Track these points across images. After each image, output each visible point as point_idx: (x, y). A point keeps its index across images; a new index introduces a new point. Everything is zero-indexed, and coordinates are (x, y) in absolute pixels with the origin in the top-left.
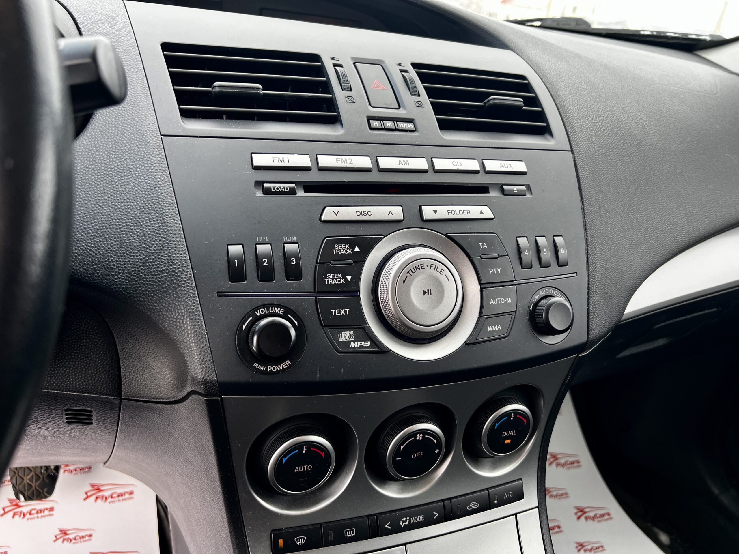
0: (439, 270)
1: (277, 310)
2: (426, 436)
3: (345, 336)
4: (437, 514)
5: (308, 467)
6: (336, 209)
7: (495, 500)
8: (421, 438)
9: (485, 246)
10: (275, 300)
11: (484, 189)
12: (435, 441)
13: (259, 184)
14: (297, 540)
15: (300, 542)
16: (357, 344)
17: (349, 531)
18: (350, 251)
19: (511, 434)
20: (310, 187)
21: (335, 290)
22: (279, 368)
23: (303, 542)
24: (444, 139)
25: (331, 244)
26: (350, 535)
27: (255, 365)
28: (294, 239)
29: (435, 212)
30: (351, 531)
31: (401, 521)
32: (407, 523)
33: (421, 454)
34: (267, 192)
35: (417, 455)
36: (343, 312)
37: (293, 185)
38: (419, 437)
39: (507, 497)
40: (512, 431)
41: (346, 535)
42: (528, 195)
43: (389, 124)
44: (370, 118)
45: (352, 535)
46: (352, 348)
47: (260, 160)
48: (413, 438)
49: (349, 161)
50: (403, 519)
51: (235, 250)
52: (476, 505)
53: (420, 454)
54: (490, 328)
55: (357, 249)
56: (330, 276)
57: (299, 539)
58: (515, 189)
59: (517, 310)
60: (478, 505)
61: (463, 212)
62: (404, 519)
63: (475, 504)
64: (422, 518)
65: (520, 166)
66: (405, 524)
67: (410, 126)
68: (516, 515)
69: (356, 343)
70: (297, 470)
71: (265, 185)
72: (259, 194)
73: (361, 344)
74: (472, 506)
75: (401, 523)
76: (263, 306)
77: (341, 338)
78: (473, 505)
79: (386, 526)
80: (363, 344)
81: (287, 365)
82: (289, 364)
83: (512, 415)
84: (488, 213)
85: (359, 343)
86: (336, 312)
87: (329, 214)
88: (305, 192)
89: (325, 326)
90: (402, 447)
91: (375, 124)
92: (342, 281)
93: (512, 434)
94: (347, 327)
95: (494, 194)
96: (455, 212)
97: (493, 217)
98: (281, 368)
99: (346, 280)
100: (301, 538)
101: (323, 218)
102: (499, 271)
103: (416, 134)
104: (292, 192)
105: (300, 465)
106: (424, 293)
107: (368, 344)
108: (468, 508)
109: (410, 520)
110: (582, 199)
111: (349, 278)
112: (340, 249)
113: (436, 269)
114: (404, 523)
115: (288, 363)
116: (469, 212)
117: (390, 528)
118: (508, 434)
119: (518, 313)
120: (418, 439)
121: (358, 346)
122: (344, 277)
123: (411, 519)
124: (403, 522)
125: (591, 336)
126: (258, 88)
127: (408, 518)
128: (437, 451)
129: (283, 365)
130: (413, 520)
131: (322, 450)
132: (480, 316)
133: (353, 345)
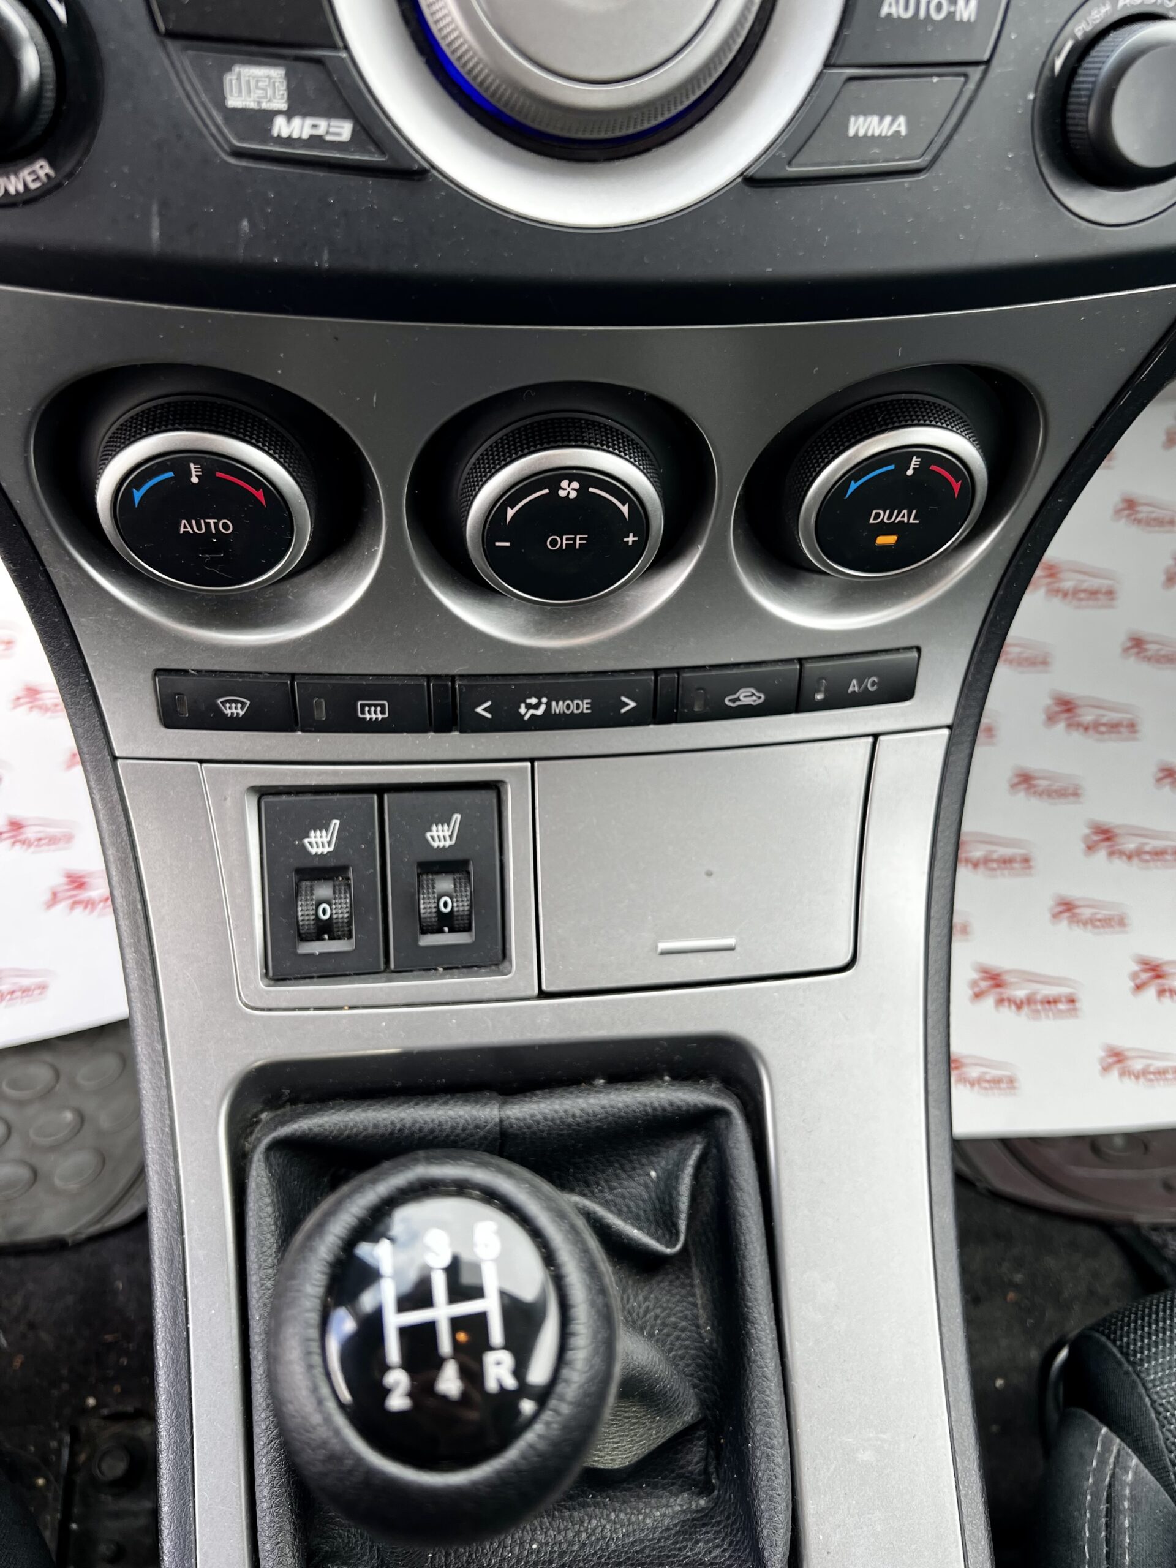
2: (591, 490)
3: (252, 84)
4: (632, 704)
5: (224, 526)
7: (818, 691)
8: (573, 495)
12: (625, 509)
14: (223, 703)
15: (234, 711)
16: (299, 128)
17: (370, 706)
19: (899, 519)
22: (13, 185)
23: (241, 713)
26: (373, 715)
30: (376, 706)
31: (523, 706)
32: (540, 711)
33: (578, 542)
35: (565, 542)
38: (569, 489)
39: (856, 689)
40: (905, 511)
41: (363, 712)
45: (380, 716)
46: (279, 140)
48: (546, 491)
50: (528, 701)
52: (754, 698)
53: (574, 539)
54: (859, 125)
57: (230, 702)
59: (995, 62)
60: (760, 698)
62: (534, 701)
63: (753, 694)
64: (585, 705)
66: (533, 715)
68: (876, 736)
69: (297, 121)
70: (184, 527)
73: (314, 126)
74: (741, 698)
75: (523, 710)
77: (235, 93)
78: (746, 696)
79: (479, 710)
80: (321, 131)
81: (38, 179)
82: (47, 175)
83: (913, 462)
85: (309, 121)
89: (171, 35)
90: (510, 513)
93: (906, 520)
94: (259, 50)
98: (21, 188)
100: (236, 702)
107: (343, 130)
108: (730, 701)
109: (549, 705)
114: (532, 712)
115: (42, 169)
117: (489, 716)
118: (890, 517)
119: (996, 69)
120: (562, 493)
121: (305, 136)
123: (554, 703)
124: (529, 707)
127: (544, 700)
128: (631, 539)
129: (26, 174)
130: (558, 707)
131: (257, 484)
132: (828, 64)
133: (281, 127)
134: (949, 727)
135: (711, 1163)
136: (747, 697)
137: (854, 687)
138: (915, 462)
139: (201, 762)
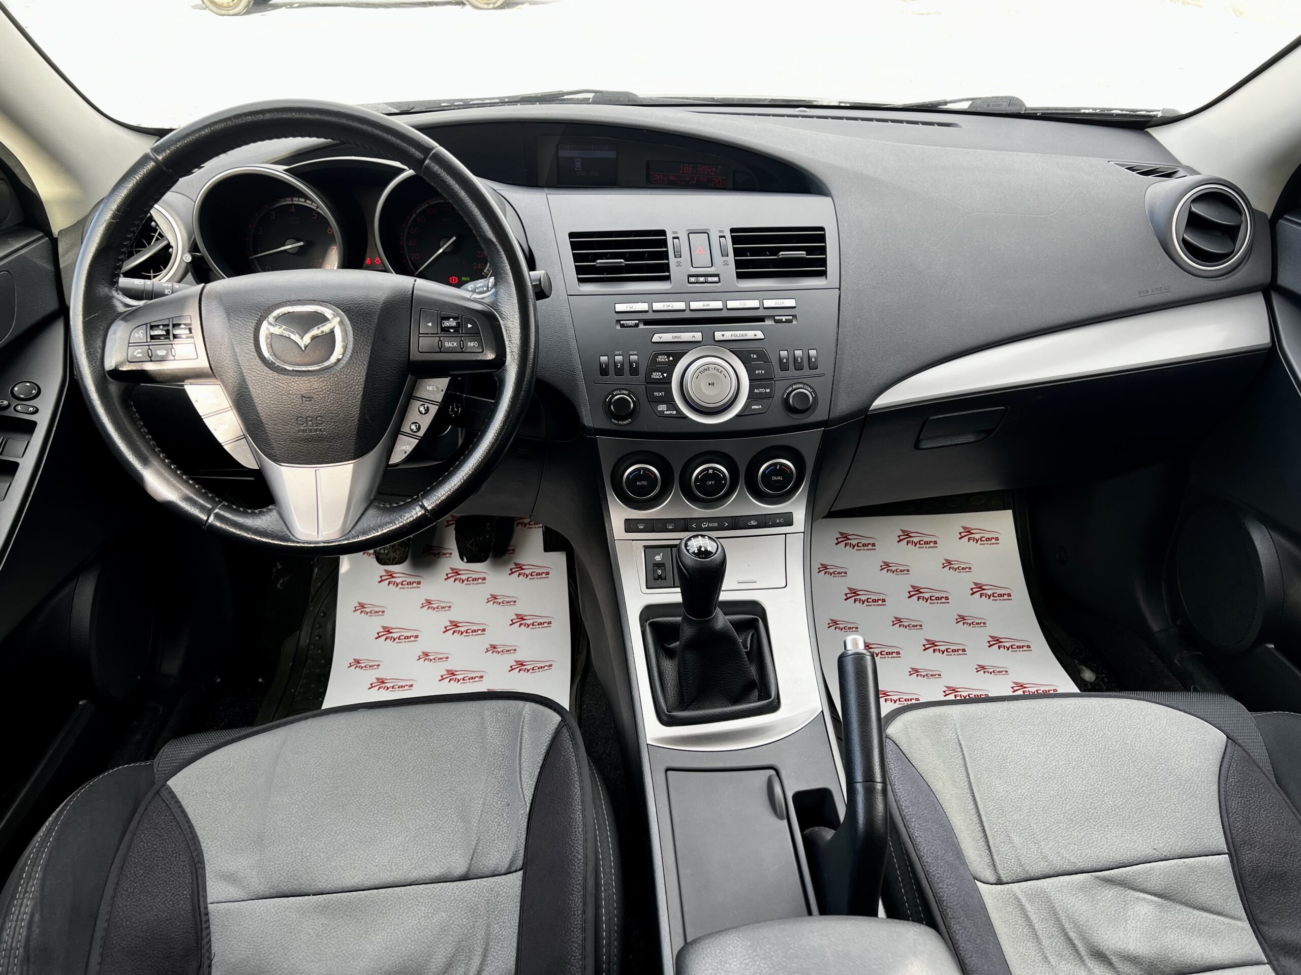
0: (720, 371)
1: (625, 392)
2: (715, 472)
3: (662, 407)
4: (727, 524)
5: (645, 484)
6: (660, 335)
7: (770, 523)
9: (755, 356)
10: (623, 386)
11: (761, 319)
12: (722, 477)
13: (618, 321)
16: (668, 412)
17: (669, 525)
18: (667, 360)
20: (647, 322)
21: (657, 382)
22: (625, 423)
23: (643, 528)
24: (739, 287)
25: (656, 356)
26: (670, 527)
27: (613, 420)
28: (636, 353)
29: (723, 335)
30: (671, 525)
32: (706, 526)
33: (713, 482)
34: (622, 326)
35: (710, 483)
36: (660, 394)
37: (637, 322)
38: (711, 471)
40: (780, 476)
41: (668, 527)
42: (794, 322)
43: (702, 279)
44: (689, 276)
45: (672, 528)
46: (665, 414)
47: (620, 307)
48: (707, 473)
49: (671, 306)
50: (704, 523)
51: (604, 359)
52: (755, 523)
54: (753, 407)
55: (671, 358)
56: (654, 374)
57: (640, 527)
58: (784, 318)
60: (757, 524)
61: (742, 335)
64: (716, 524)
65: (791, 303)
67: (716, 279)
68: (786, 534)
70: (638, 483)
71: (622, 322)
72: (618, 327)
75: (702, 526)
76: (617, 389)
77: (660, 408)
79: (693, 526)
80: (672, 412)
81: (628, 421)
84: (760, 335)
85: (670, 411)
86: (656, 394)
87: (656, 338)
88: (644, 325)
89: (651, 401)
90: (700, 478)
91: (692, 279)
92: (661, 377)
94: (663, 403)
95: (768, 322)
96: (737, 335)
97: (764, 337)
99: (663, 376)
100: (642, 525)
101: (653, 341)
102: (763, 372)
103: (719, 284)
104: (637, 325)
105: (640, 481)
106: (710, 384)
107: (675, 412)
108: (750, 523)
109: (708, 524)
110: (838, 324)
111: (665, 375)
112: (662, 359)
113: (718, 370)
115: (630, 420)
116: (746, 335)
117: (695, 527)
118: (777, 478)
119: (774, 398)
120: (709, 472)
122: (662, 374)
124: (704, 525)
125: (832, 416)
126: (622, 262)
128: (723, 482)
129: (626, 421)
130: (711, 525)
131: (652, 474)
132: (747, 399)
133: (666, 412)
134: (804, 533)
135: (755, 636)
136: (753, 523)
137: (778, 521)
138: (778, 466)
139: (633, 540)
